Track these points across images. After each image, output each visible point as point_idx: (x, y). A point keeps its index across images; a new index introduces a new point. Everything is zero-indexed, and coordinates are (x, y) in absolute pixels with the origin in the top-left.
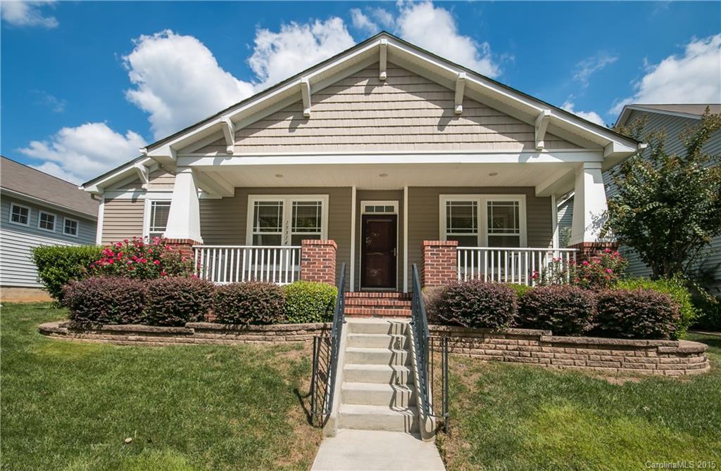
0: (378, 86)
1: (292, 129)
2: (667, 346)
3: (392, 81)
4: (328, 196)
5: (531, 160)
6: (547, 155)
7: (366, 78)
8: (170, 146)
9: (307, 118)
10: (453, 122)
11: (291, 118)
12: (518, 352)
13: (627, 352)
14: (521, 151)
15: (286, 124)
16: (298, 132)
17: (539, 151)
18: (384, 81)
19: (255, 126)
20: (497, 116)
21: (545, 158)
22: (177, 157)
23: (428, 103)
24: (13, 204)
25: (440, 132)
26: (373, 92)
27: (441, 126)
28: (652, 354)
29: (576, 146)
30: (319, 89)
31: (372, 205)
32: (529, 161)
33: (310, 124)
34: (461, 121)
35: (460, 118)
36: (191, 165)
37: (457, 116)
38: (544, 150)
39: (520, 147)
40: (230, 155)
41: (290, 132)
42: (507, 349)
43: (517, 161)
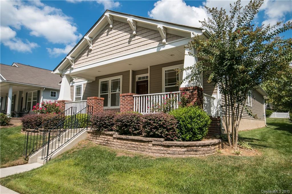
0: (110, 31)
1: (88, 55)
2: (156, 141)
3: (115, 27)
4: (122, 75)
5: (162, 49)
6: (168, 45)
7: (107, 29)
8: (58, 69)
9: (91, 50)
10: (133, 39)
11: (87, 51)
12: (107, 141)
13: (141, 143)
14: (157, 46)
15: (86, 54)
16: (89, 56)
17: (164, 44)
18: (112, 28)
19: (79, 57)
20: (149, 32)
21: (168, 47)
22: (62, 72)
23: (125, 33)
24: (51, 91)
25: (129, 45)
26: (109, 34)
27: (129, 42)
28: (150, 145)
29: (181, 37)
30: (94, 38)
31: (144, 76)
32: (161, 50)
33: (92, 52)
34: (137, 37)
35: (136, 37)
36: (65, 74)
37: (135, 36)
38: (167, 43)
39: (157, 44)
40: (73, 69)
41: (87, 56)
42: (104, 140)
43: (156, 51)
